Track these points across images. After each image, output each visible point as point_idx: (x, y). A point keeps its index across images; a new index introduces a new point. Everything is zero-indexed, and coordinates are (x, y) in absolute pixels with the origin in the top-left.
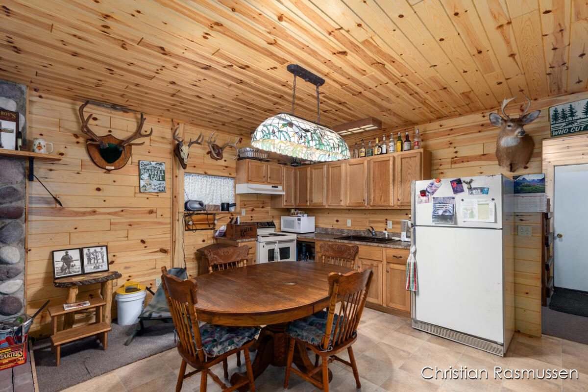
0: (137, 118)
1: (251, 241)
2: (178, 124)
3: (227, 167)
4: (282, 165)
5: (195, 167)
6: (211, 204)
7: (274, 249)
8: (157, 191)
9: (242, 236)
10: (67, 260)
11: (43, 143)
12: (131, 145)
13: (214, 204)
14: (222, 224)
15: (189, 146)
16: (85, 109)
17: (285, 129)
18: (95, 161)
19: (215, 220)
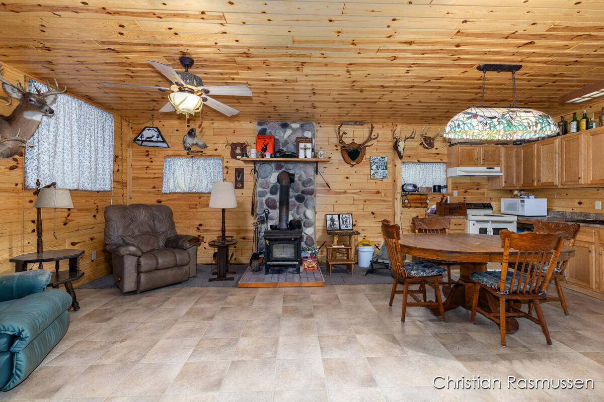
0: (369, 128)
1: (460, 218)
2: (397, 126)
3: (438, 154)
4: (499, 146)
5: (409, 157)
6: (424, 186)
7: (486, 228)
8: (382, 177)
9: (450, 213)
10: (332, 220)
11: (322, 152)
12: (365, 147)
13: (427, 186)
14: (433, 203)
15: (405, 141)
16: (341, 129)
17: (469, 121)
18: (346, 160)
19: (426, 200)
